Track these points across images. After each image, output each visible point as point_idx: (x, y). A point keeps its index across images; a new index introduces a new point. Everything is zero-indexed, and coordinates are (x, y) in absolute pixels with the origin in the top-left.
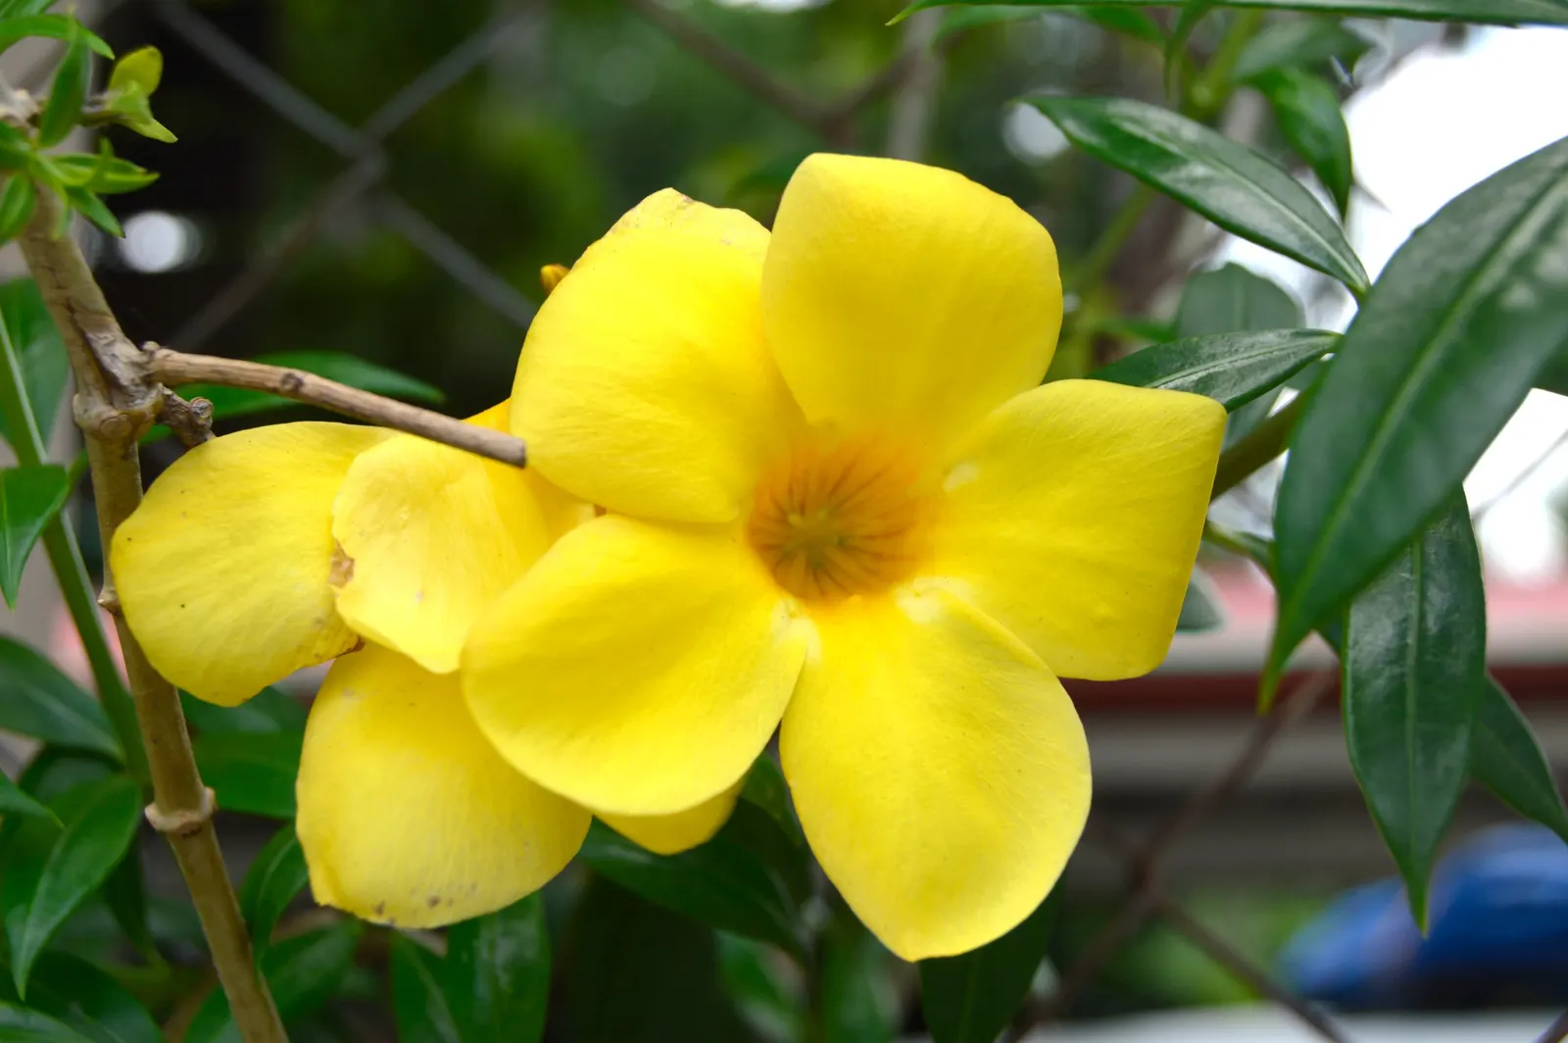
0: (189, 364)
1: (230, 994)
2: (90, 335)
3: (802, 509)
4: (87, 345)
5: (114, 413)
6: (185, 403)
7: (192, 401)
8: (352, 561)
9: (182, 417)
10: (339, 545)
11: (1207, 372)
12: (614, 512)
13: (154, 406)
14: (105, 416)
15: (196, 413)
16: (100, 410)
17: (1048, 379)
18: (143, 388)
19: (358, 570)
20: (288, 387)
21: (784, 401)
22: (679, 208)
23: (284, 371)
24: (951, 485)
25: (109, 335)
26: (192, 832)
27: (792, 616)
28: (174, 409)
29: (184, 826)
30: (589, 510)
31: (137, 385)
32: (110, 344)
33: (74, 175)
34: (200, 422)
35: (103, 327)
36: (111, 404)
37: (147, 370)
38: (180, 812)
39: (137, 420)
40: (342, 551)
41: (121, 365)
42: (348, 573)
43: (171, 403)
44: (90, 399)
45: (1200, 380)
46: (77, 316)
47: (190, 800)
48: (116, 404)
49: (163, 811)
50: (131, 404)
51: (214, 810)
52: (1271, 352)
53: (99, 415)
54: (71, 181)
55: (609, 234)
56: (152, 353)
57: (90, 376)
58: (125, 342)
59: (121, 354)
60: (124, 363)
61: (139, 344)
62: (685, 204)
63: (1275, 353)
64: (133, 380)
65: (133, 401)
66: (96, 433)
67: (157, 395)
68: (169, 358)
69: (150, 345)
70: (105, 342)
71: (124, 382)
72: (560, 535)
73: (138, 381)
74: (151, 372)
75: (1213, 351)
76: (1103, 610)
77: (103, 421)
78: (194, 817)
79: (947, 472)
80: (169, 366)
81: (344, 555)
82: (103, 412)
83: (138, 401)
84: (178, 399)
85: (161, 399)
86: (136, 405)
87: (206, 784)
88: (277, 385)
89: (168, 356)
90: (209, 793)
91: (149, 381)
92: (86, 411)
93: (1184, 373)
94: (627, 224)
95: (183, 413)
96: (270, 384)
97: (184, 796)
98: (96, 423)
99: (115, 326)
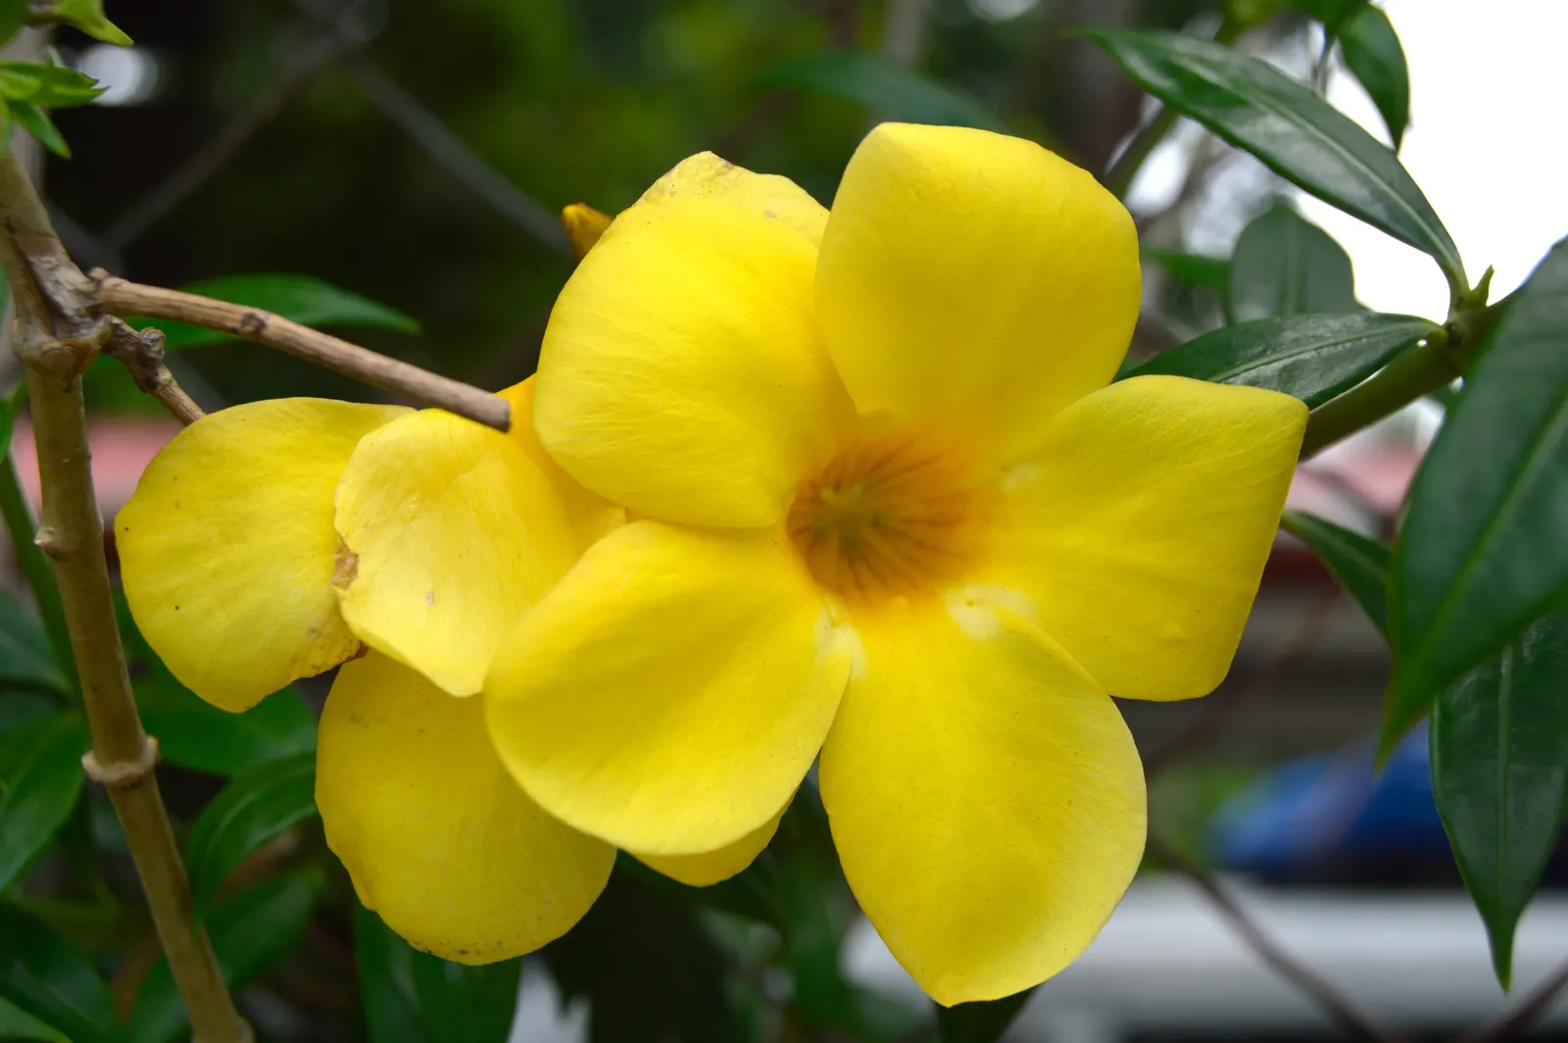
0: (141, 296)
1: (169, 951)
2: (33, 259)
3: (837, 487)
4: (29, 270)
5: (56, 344)
6: (137, 333)
7: (143, 331)
8: (356, 556)
9: (131, 348)
10: (342, 539)
11: (1293, 359)
12: (648, 518)
13: (101, 337)
14: (46, 347)
15: (147, 346)
16: (42, 341)
17: (1122, 375)
18: (88, 320)
19: (363, 568)
20: (249, 328)
21: (834, 391)
22: (719, 174)
23: (246, 310)
24: (1010, 484)
25: (53, 259)
26: (133, 785)
27: (834, 624)
28: (122, 340)
29: (122, 780)
30: (619, 514)
31: (82, 316)
32: (53, 269)
33: (14, 84)
34: (151, 355)
35: (47, 250)
36: (53, 333)
37: (94, 299)
38: (118, 764)
39: (82, 353)
40: (346, 546)
41: (65, 294)
42: (353, 571)
43: (119, 333)
44: (30, 326)
45: (1285, 369)
46: (18, 238)
47: (132, 751)
48: (59, 333)
49: (100, 761)
50: (74, 335)
51: (157, 760)
52: (1360, 339)
53: (40, 347)
54: (16, 94)
55: (641, 201)
56: (98, 282)
57: (31, 302)
58: (70, 266)
59: (66, 281)
60: (68, 291)
61: (85, 269)
62: (725, 169)
63: (1364, 340)
64: (78, 310)
65: (78, 331)
66: (36, 365)
67: (105, 323)
68: (117, 288)
69: (98, 272)
70: (47, 266)
71: (69, 312)
72: (591, 541)
73: (83, 312)
74: (98, 302)
75: (1296, 335)
76: (1174, 630)
77: (44, 353)
78: (133, 769)
79: (1005, 469)
80: (118, 297)
81: (348, 550)
82: (45, 343)
83: (83, 331)
84: (128, 329)
85: (108, 328)
86: (82, 335)
87: (149, 732)
88: (237, 325)
89: (117, 285)
90: (151, 742)
91: (95, 312)
92: (25, 340)
93: (1266, 360)
94: (662, 192)
95: (133, 344)
96: (229, 324)
97: (122, 746)
98: (36, 355)
99: (60, 249)
